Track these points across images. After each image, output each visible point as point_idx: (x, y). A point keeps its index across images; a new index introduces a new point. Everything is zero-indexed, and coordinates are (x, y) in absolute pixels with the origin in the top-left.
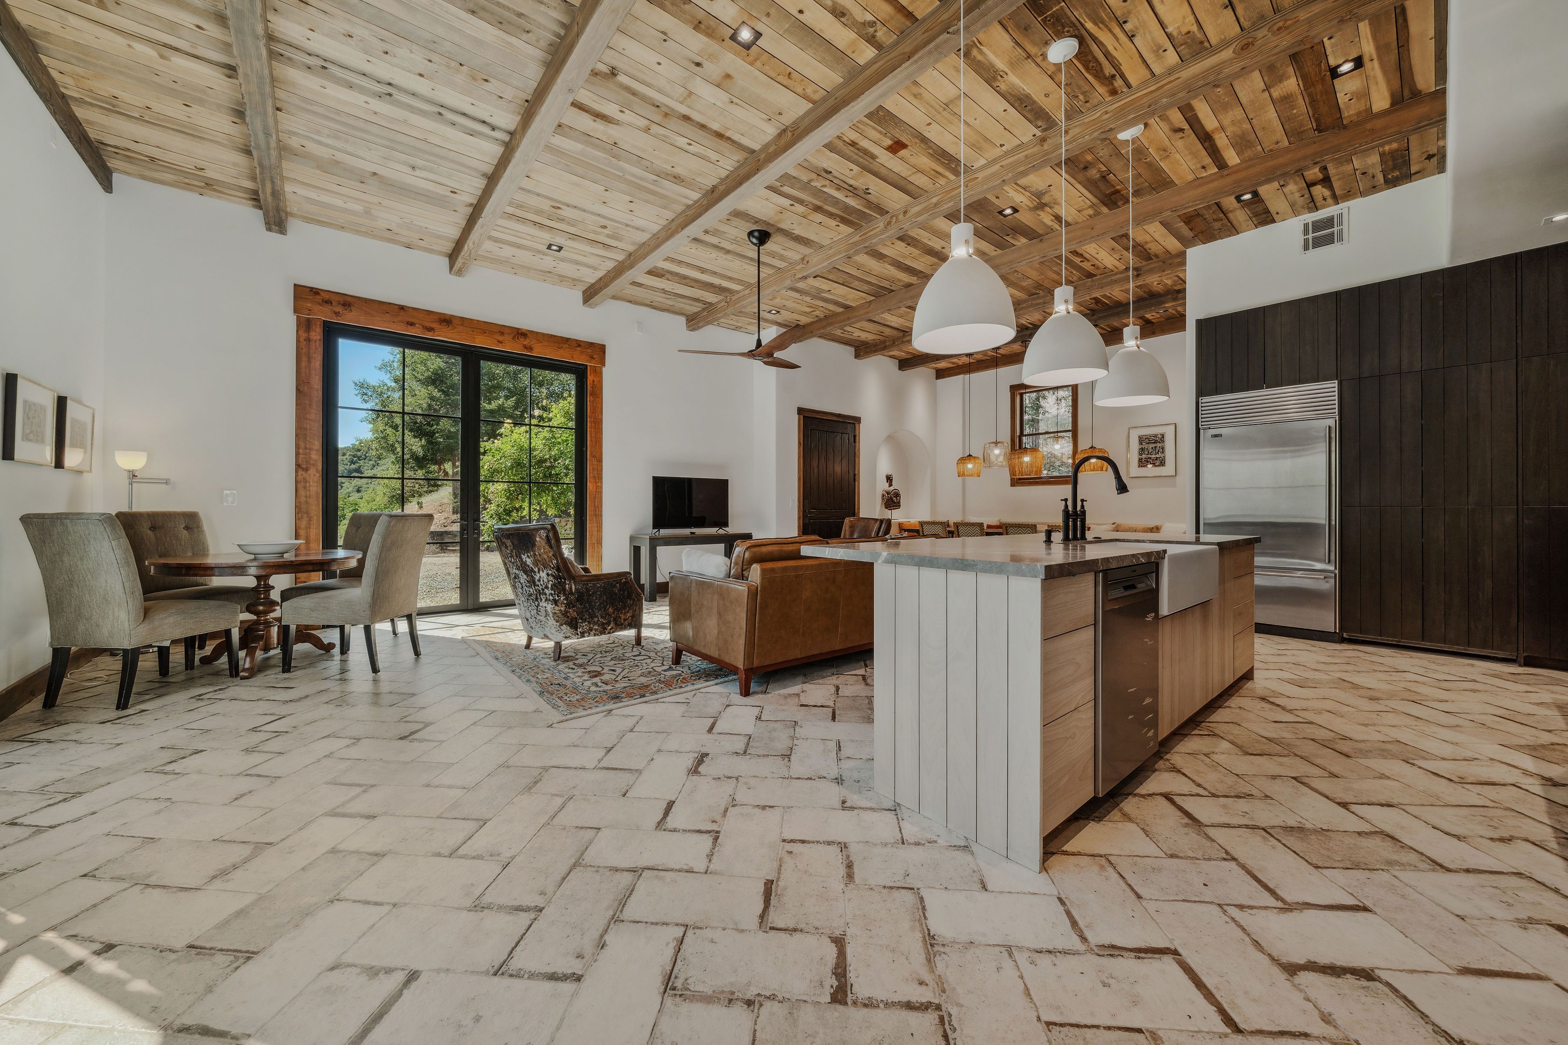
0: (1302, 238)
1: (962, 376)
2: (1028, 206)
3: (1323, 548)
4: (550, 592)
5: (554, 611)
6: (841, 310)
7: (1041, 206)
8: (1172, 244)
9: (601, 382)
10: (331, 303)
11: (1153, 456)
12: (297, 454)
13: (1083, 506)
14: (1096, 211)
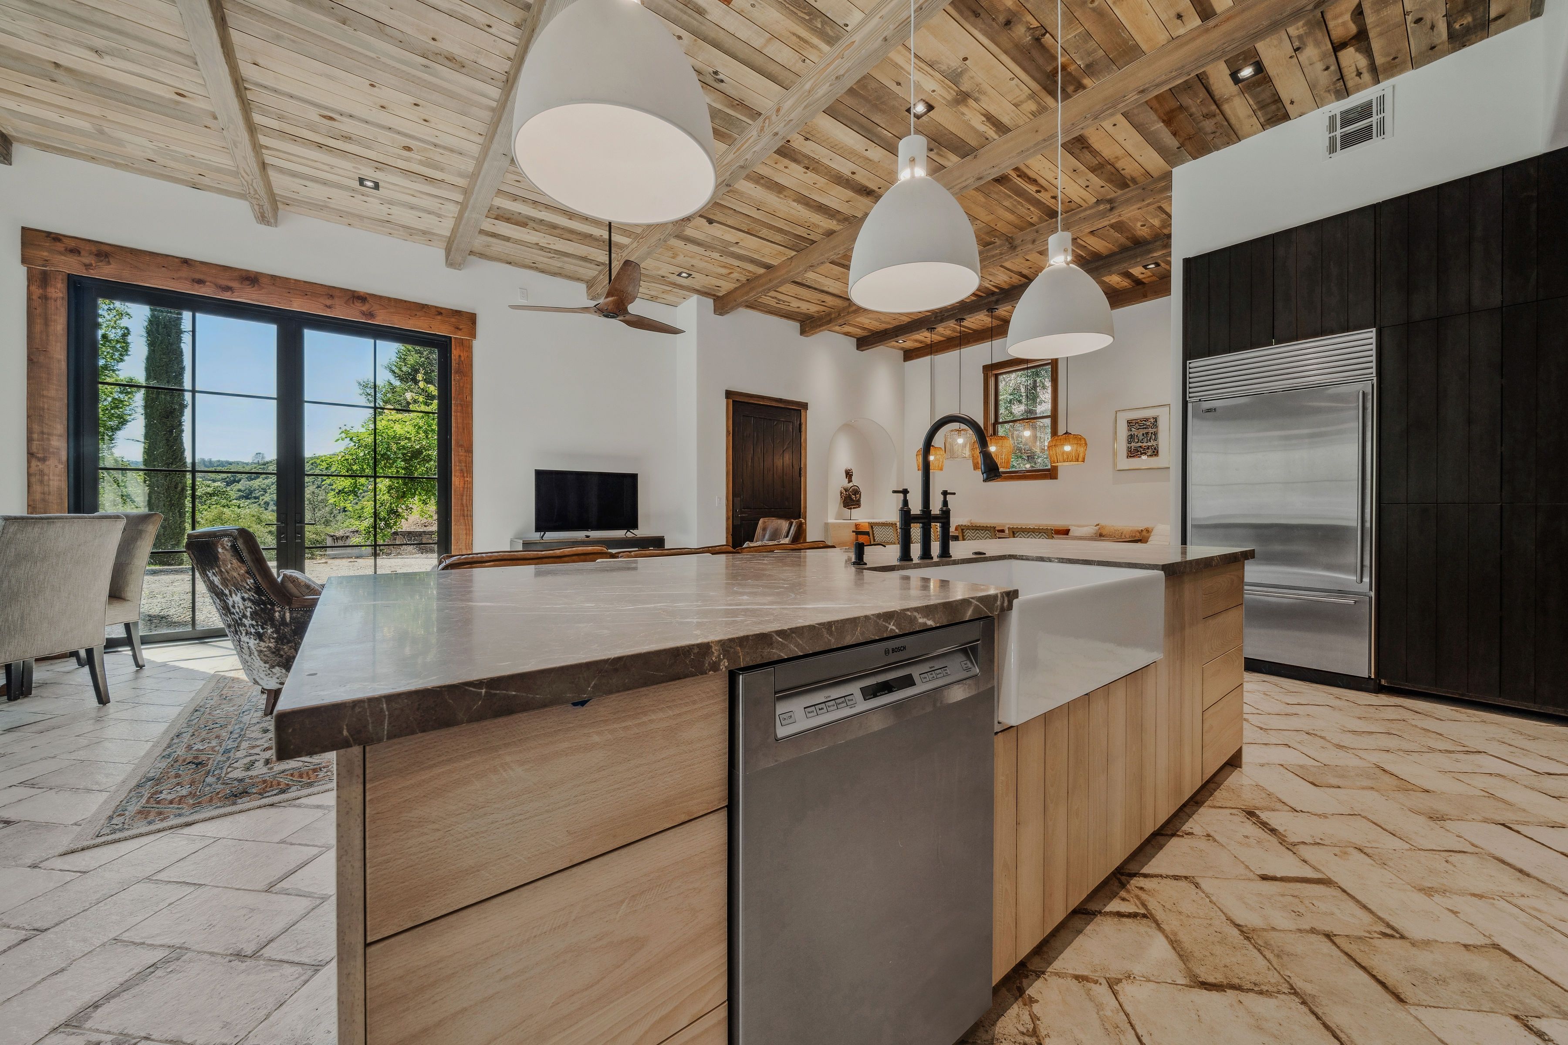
0: (1327, 135)
1: (929, 357)
2: (944, 98)
3: (1352, 557)
4: (251, 622)
5: (259, 648)
6: (762, 271)
7: (963, 98)
8: (1152, 161)
9: (470, 358)
10: (79, 253)
11: (1145, 444)
12: (30, 440)
13: (945, 503)
14: (1039, 104)
